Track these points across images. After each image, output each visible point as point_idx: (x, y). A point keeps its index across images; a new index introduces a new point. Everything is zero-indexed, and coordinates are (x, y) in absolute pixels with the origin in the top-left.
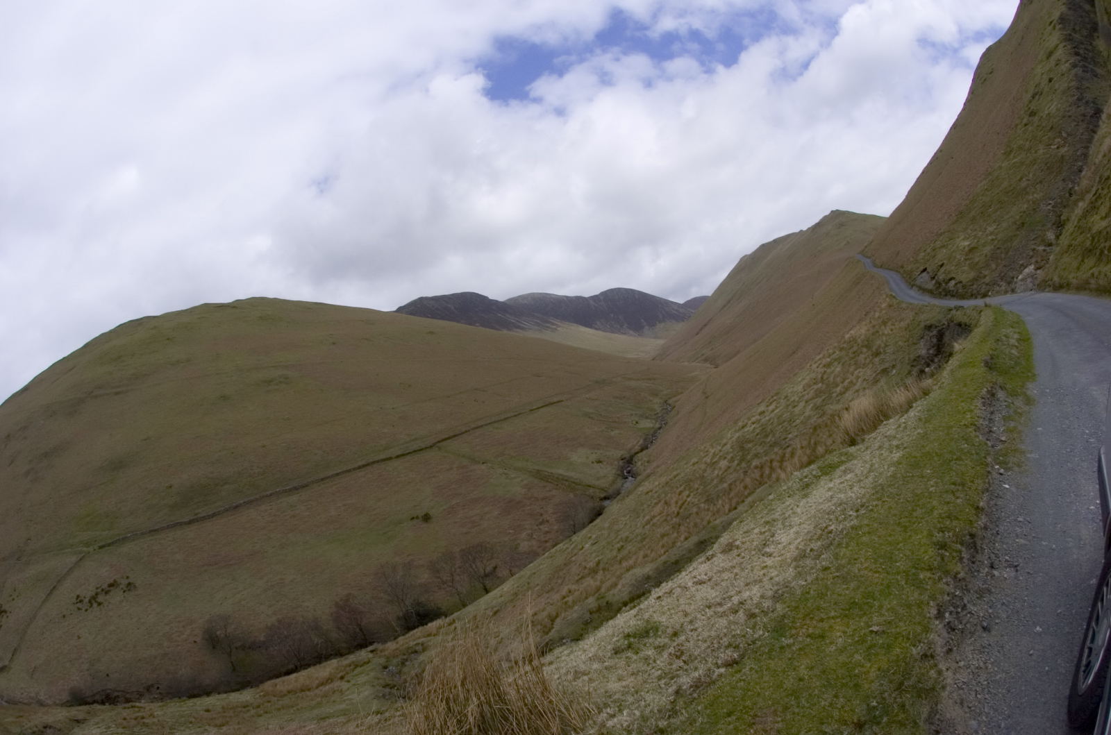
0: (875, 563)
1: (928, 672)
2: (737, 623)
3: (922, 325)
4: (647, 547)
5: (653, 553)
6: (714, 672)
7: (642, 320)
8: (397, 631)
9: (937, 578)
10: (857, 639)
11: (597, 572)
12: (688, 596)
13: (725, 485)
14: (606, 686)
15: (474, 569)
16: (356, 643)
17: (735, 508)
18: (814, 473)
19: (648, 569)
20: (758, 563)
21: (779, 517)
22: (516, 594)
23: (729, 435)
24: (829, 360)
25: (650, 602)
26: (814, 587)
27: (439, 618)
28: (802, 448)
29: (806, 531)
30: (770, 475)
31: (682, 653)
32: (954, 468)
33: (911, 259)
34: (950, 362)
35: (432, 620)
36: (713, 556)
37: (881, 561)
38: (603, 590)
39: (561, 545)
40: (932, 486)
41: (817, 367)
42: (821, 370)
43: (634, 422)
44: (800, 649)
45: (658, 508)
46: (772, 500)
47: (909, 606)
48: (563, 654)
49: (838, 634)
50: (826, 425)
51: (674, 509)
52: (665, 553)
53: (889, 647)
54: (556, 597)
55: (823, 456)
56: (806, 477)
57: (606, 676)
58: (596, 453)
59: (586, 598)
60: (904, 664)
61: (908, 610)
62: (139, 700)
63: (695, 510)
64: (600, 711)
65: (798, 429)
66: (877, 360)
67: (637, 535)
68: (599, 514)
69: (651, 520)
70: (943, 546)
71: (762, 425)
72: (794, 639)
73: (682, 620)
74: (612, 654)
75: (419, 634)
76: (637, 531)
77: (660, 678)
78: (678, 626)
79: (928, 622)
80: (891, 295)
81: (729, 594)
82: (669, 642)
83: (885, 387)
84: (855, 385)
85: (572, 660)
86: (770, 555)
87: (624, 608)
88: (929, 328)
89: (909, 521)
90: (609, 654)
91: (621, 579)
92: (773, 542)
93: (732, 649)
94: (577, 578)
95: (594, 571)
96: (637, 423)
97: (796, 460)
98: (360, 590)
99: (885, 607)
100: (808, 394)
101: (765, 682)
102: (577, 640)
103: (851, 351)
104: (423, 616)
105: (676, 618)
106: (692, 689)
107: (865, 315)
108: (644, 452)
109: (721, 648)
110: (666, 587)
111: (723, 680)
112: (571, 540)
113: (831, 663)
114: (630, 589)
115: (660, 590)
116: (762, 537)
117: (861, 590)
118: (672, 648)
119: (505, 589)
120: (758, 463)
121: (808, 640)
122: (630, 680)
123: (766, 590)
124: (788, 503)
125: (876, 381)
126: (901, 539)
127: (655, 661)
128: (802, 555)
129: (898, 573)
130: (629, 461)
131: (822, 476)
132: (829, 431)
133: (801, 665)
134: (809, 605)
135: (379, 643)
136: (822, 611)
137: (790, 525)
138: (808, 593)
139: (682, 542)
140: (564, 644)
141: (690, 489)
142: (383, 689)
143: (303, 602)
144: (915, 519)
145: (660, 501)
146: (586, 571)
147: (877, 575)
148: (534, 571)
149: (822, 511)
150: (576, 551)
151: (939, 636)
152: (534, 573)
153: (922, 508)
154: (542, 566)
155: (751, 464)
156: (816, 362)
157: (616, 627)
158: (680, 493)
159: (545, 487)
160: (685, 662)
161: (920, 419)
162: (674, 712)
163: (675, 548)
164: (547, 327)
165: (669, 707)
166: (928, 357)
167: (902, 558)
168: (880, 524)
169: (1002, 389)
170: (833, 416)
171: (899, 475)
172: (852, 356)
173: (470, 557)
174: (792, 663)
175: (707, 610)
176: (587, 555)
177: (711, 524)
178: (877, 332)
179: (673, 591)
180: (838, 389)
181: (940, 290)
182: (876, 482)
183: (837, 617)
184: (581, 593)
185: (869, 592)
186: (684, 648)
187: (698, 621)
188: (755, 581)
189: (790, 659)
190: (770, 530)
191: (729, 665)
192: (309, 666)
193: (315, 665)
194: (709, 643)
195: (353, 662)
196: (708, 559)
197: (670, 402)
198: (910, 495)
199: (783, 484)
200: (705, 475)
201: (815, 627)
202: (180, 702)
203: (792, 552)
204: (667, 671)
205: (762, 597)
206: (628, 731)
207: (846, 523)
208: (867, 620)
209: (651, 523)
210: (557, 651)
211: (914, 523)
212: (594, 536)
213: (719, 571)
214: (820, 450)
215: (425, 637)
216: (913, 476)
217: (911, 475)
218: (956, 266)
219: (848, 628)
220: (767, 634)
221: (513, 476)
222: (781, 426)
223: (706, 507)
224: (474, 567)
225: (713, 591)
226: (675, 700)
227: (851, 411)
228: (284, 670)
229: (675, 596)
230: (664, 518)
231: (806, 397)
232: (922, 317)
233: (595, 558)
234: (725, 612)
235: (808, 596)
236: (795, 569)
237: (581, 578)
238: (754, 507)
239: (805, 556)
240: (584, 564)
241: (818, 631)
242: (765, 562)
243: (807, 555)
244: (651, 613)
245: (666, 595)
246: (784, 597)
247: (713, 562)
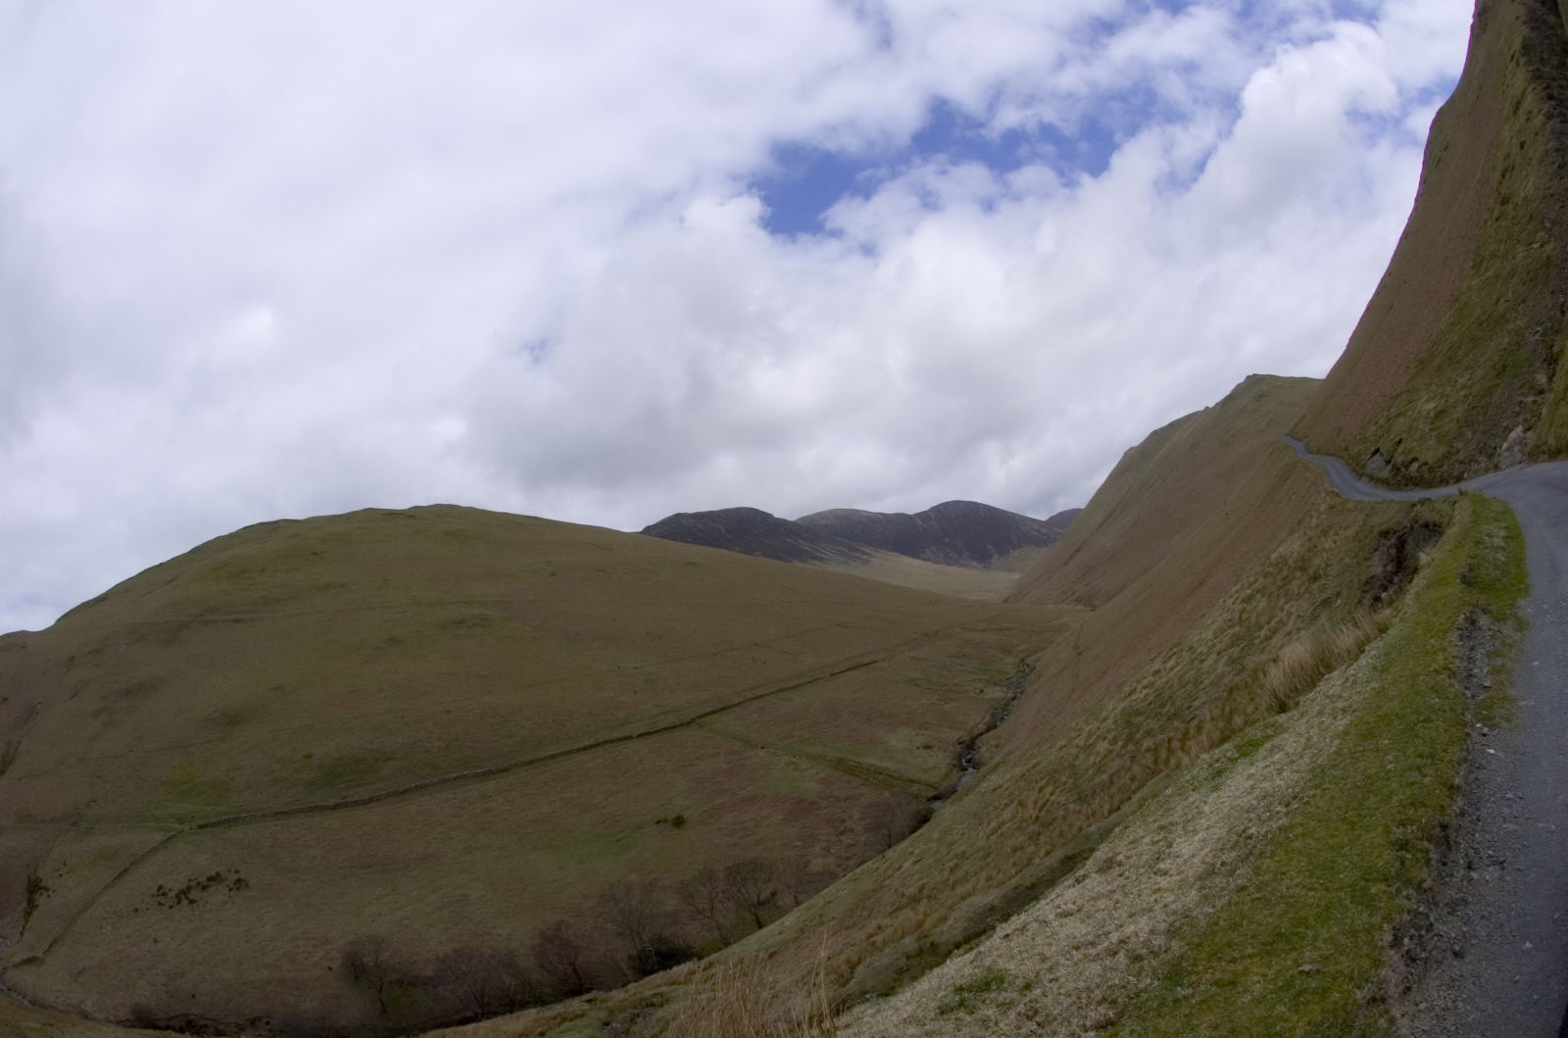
0: (1310, 877)
1: (1376, 1022)
2: (1115, 970)
3: (1377, 530)
4: (992, 865)
5: (1000, 875)
7: (990, 546)
8: (626, 975)
9: (1394, 891)
10: (1281, 984)
11: (919, 902)
12: (1049, 934)
13: (1105, 777)
15: (743, 895)
16: (566, 989)
17: (1118, 809)
18: (1229, 754)
19: (992, 897)
20: (1148, 885)
21: (1178, 819)
22: (801, 931)
23: (1111, 707)
24: (1249, 591)
25: (993, 943)
26: (1225, 915)
27: (690, 960)
28: (1213, 719)
29: (1215, 837)
30: (1168, 759)
31: (1036, 1012)
32: (1421, 734)
33: (1358, 437)
34: (1415, 581)
35: (678, 963)
36: (1085, 877)
37: (1319, 873)
38: (927, 926)
39: (868, 863)
40: (1391, 762)
41: (1234, 603)
42: (1238, 607)
43: (978, 691)
44: (1202, 1001)
45: (1007, 814)
46: (1170, 796)
47: (1354, 934)
48: (865, 1013)
49: (1256, 978)
50: (1246, 686)
51: (1031, 812)
52: (1017, 874)
53: (1324, 992)
54: (860, 935)
55: (1241, 730)
56: (1217, 761)
58: (923, 735)
59: (903, 937)
60: (1343, 1013)
61: (1352, 939)
63: (1061, 813)
65: (1207, 693)
66: (1315, 586)
67: (979, 850)
68: (924, 819)
69: (999, 827)
70: (1404, 845)
71: (1157, 690)
72: (1193, 988)
73: (1038, 967)
74: (936, 1015)
75: (659, 982)
76: (978, 844)
78: (1032, 976)
79: (1380, 954)
80: (1333, 492)
81: (1105, 929)
82: (1018, 998)
83: (1327, 626)
84: (1285, 625)
85: (878, 1022)
86: (1165, 873)
87: (956, 951)
88: (1385, 534)
89: (1360, 815)
90: (932, 1014)
91: (953, 910)
92: (1169, 854)
93: (1107, 1005)
94: (890, 910)
95: (914, 900)
96: (982, 691)
97: (1204, 737)
98: (577, 916)
99: (1321, 937)
100: (1221, 642)
102: (887, 995)
103: (1280, 577)
104: (667, 956)
105: (1028, 963)
107: (1299, 524)
108: (991, 733)
109: (1091, 1004)
110: (1016, 921)
112: (884, 857)
113: (1244, 1018)
114: (966, 925)
115: (1009, 926)
116: (1155, 848)
117: (1289, 915)
118: (1022, 1006)
119: (787, 923)
120: (1151, 744)
121: (1214, 989)
123: (1158, 922)
124: (1191, 799)
125: (1314, 617)
126: (1346, 840)
127: (996, 1024)
128: (1210, 872)
129: (1341, 889)
130: (970, 745)
131: (1239, 758)
132: (1250, 693)
133: (1202, 1023)
134: (1217, 940)
135: (599, 989)
136: (1235, 947)
137: (1195, 830)
138: (1216, 924)
139: (1041, 858)
140: (868, 1000)
141: (1055, 783)
143: (494, 928)
144: (1367, 811)
145: (1012, 801)
147: (1312, 893)
148: (828, 899)
149: (1238, 808)
150: (890, 872)
151: (1393, 971)
152: (830, 902)
153: (1374, 796)
154: (840, 893)
155: (1141, 745)
156: (1231, 596)
157: (943, 977)
158: (1041, 789)
159: (849, 782)
160: (1039, 1024)
161: (1375, 669)
163: (1031, 866)
164: (855, 557)
166: (1385, 577)
167: (1347, 866)
168: (1320, 821)
169: (1485, 613)
170: (1255, 671)
171: (1346, 751)
172: (1280, 584)
173: (739, 878)
174: (1189, 1022)
175: (1074, 952)
176: (905, 878)
177: (1083, 832)
178: (1315, 546)
179: (1027, 927)
180: (1263, 633)
181: (1399, 478)
182: (1314, 762)
183: (1255, 955)
184: (895, 930)
185: (1301, 918)
186: (1039, 1005)
187: (1060, 968)
188: (1143, 910)
189: (1187, 1016)
190: (1166, 838)
191: (1102, 1027)
192: (495, 1014)
193: (504, 1014)
194: (1074, 998)
195: (560, 1014)
196: (1078, 881)
197: (1028, 661)
198: (1359, 778)
199: (1185, 772)
200: (1077, 763)
201: (1224, 971)
203: (1196, 867)
205: (1152, 932)
207: (1271, 823)
208: (1296, 957)
209: (999, 832)
210: (857, 1010)
211: (1365, 817)
212: (917, 851)
213: (1093, 899)
214: (1238, 720)
215: (667, 985)
216: (1364, 751)
217: (1362, 748)
218: (1421, 438)
219: (1270, 970)
220: (1156, 983)
221: (804, 766)
222: (1182, 691)
223: (1077, 808)
224: (743, 890)
225: (1083, 925)
227: (1280, 663)
228: (458, 1017)
229: (1029, 933)
230: (1018, 824)
231: (1219, 647)
232: (1375, 520)
233: (918, 881)
234: (1098, 954)
235: (1215, 928)
236: (1200, 891)
237: (896, 910)
238: (1144, 807)
239: (1213, 872)
240: (901, 890)
241: (1227, 977)
242: (1158, 883)
243: (1216, 870)
244: (995, 957)
245: (1017, 933)
246: (1183, 931)
247: (1084, 886)
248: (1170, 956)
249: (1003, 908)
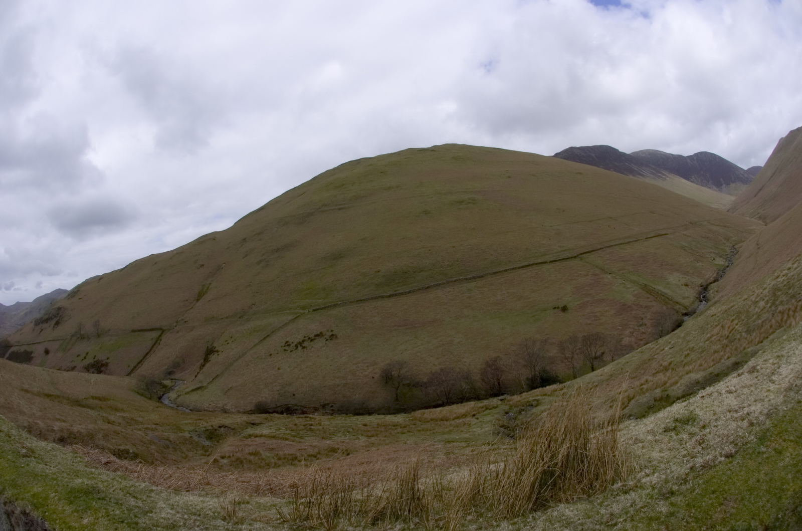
2: (742, 428)
4: (704, 357)
5: (706, 364)
6: (718, 459)
11: (667, 371)
12: (720, 400)
13: (760, 322)
14: (651, 453)
15: (588, 352)
16: (492, 393)
17: (762, 342)
19: (698, 376)
20: (766, 386)
21: (785, 354)
22: (611, 375)
23: (768, 282)
25: (696, 399)
26: (789, 413)
27: (555, 384)
29: (797, 369)
30: (786, 320)
31: (704, 442)
36: (742, 373)
38: (668, 385)
43: (712, 259)
44: (767, 458)
45: (716, 331)
46: (784, 340)
48: (630, 425)
51: (726, 332)
52: (713, 365)
54: (637, 383)
57: (654, 446)
58: (685, 278)
59: (656, 388)
62: (313, 413)
63: (738, 336)
64: (641, 470)
67: (700, 348)
68: (679, 325)
69: (711, 338)
71: (788, 279)
72: (767, 449)
73: (711, 418)
75: (538, 393)
76: (700, 344)
77: (684, 456)
78: (707, 421)
81: (744, 405)
82: (699, 432)
85: (636, 430)
86: (774, 382)
87: (678, 401)
90: (661, 431)
91: (681, 379)
92: (777, 373)
93: (733, 445)
94: (654, 372)
95: (666, 369)
96: (714, 259)
98: (506, 355)
101: (740, 475)
102: (641, 418)
104: (545, 380)
105: (708, 414)
106: (701, 468)
108: (716, 284)
109: (727, 443)
110: (709, 390)
111: (721, 466)
112: (657, 342)
114: (684, 388)
115: (705, 392)
118: (699, 436)
120: (781, 309)
121: (773, 452)
122: (666, 453)
123: (764, 408)
124: (792, 345)
127: (686, 443)
128: (790, 389)
133: (763, 470)
134: (783, 426)
135: (508, 394)
136: (788, 433)
137: (790, 363)
138: (785, 417)
139: (725, 360)
140: (632, 419)
141: (739, 319)
142: (499, 428)
143: (463, 358)
145: (719, 324)
146: (661, 368)
148: (627, 361)
150: (658, 351)
152: (628, 362)
154: (634, 358)
155: (778, 308)
157: (670, 412)
158: (732, 321)
159: (648, 298)
160: (703, 448)
162: (685, 481)
163: (720, 363)
165: (683, 477)
173: (588, 342)
174: (759, 466)
175: (728, 414)
176: (664, 356)
177: (745, 351)
179: (713, 394)
184: (654, 384)
186: (706, 438)
187: (720, 420)
188: (761, 399)
189: (759, 463)
190: (778, 363)
191: (728, 456)
192: (453, 403)
194: (721, 438)
196: (739, 375)
199: (792, 329)
200: (750, 310)
201: (780, 444)
202: (346, 417)
203: (785, 385)
204: (690, 452)
205: (761, 413)
206: (654, 488)
209: (710, 341)
210: (627, 423)
212: (673, 342)
213: (743, 387)
215: (541, 396)
220: (755, 440)
221: (629, 286)
222: (798, 283)
223: (746, 336)
224: (589, 350)
225: (735, 400)
226: (689, 473)
229: (712, 398)
230: (719, 338)
233: (669, 359)
234: (737, 418)
235: (785, 419)
236: (784, 397)
237: (656, 373)
238: (773, 343)
239: (791, 389)
240: (661, 362)
241: (780, 448)
242: (770, 387)
243: (793, 389)
244: (695, 407)
245: (707, 396)
246: (772, 416)
247: (741, 379)
248: (764, 427)
249: (702, 383)
